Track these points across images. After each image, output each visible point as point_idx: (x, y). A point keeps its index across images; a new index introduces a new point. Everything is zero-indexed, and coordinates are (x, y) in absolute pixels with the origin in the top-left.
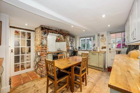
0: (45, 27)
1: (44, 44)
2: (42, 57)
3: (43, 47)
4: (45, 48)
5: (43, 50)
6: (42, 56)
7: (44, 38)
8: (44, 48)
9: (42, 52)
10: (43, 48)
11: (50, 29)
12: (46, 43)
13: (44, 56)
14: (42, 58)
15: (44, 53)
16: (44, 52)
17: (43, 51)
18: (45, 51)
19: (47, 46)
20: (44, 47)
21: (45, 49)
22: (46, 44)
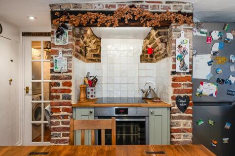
0: (64, 8)
1: (59, 70)
2: (55, 117)
3: (56, 81)
4: (64, 84)
5: (56, 91)
6: (55, 114)
7: (61, 50)
8: (61, 87)
9: (55, 101)
10: (58, 84)
11: (72, 13)
12: (65, 69)
13: (62, 113)
14: (54, 121)
15: (61, 104)
16: (61, 101)
17: (58, 97)
18: (64, 98)
19: (70, 78)
20: (61, 82)
21: (63, 91)
22: (70, 71)
